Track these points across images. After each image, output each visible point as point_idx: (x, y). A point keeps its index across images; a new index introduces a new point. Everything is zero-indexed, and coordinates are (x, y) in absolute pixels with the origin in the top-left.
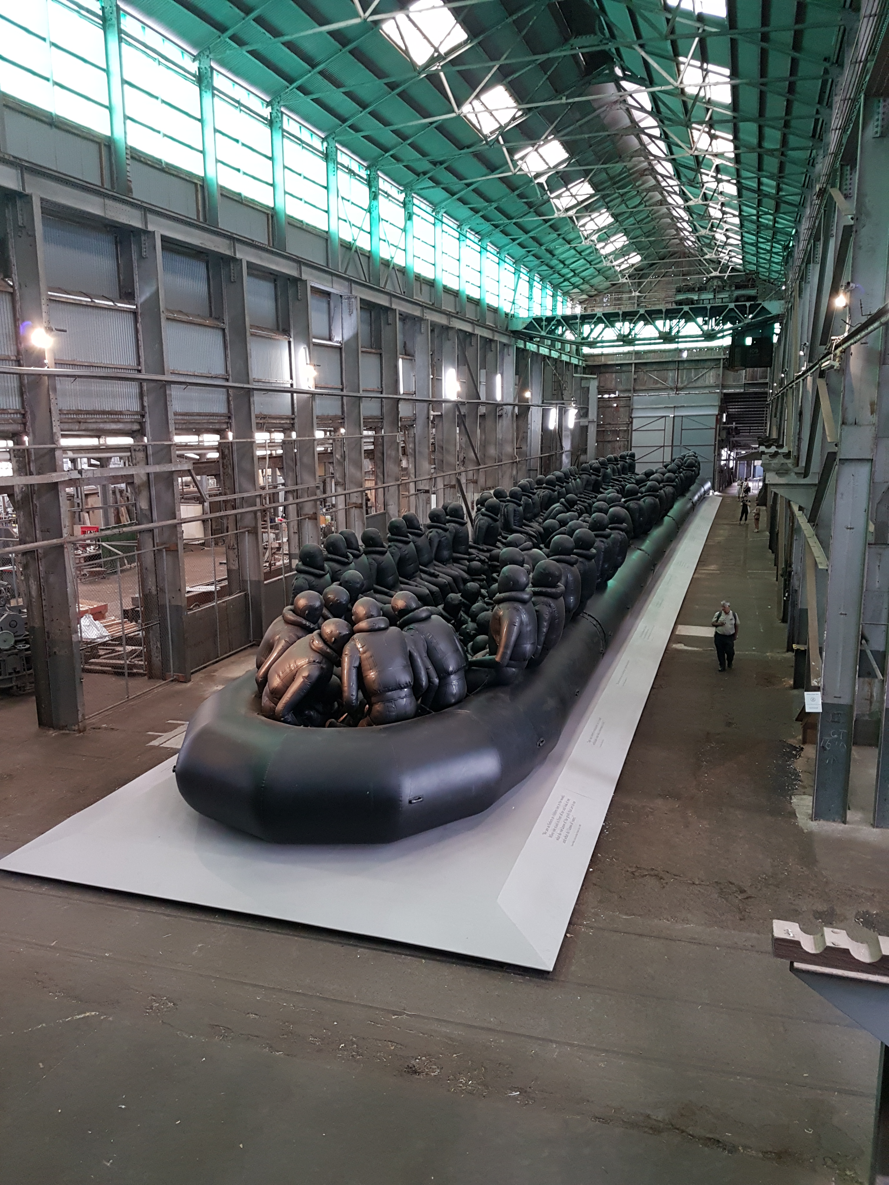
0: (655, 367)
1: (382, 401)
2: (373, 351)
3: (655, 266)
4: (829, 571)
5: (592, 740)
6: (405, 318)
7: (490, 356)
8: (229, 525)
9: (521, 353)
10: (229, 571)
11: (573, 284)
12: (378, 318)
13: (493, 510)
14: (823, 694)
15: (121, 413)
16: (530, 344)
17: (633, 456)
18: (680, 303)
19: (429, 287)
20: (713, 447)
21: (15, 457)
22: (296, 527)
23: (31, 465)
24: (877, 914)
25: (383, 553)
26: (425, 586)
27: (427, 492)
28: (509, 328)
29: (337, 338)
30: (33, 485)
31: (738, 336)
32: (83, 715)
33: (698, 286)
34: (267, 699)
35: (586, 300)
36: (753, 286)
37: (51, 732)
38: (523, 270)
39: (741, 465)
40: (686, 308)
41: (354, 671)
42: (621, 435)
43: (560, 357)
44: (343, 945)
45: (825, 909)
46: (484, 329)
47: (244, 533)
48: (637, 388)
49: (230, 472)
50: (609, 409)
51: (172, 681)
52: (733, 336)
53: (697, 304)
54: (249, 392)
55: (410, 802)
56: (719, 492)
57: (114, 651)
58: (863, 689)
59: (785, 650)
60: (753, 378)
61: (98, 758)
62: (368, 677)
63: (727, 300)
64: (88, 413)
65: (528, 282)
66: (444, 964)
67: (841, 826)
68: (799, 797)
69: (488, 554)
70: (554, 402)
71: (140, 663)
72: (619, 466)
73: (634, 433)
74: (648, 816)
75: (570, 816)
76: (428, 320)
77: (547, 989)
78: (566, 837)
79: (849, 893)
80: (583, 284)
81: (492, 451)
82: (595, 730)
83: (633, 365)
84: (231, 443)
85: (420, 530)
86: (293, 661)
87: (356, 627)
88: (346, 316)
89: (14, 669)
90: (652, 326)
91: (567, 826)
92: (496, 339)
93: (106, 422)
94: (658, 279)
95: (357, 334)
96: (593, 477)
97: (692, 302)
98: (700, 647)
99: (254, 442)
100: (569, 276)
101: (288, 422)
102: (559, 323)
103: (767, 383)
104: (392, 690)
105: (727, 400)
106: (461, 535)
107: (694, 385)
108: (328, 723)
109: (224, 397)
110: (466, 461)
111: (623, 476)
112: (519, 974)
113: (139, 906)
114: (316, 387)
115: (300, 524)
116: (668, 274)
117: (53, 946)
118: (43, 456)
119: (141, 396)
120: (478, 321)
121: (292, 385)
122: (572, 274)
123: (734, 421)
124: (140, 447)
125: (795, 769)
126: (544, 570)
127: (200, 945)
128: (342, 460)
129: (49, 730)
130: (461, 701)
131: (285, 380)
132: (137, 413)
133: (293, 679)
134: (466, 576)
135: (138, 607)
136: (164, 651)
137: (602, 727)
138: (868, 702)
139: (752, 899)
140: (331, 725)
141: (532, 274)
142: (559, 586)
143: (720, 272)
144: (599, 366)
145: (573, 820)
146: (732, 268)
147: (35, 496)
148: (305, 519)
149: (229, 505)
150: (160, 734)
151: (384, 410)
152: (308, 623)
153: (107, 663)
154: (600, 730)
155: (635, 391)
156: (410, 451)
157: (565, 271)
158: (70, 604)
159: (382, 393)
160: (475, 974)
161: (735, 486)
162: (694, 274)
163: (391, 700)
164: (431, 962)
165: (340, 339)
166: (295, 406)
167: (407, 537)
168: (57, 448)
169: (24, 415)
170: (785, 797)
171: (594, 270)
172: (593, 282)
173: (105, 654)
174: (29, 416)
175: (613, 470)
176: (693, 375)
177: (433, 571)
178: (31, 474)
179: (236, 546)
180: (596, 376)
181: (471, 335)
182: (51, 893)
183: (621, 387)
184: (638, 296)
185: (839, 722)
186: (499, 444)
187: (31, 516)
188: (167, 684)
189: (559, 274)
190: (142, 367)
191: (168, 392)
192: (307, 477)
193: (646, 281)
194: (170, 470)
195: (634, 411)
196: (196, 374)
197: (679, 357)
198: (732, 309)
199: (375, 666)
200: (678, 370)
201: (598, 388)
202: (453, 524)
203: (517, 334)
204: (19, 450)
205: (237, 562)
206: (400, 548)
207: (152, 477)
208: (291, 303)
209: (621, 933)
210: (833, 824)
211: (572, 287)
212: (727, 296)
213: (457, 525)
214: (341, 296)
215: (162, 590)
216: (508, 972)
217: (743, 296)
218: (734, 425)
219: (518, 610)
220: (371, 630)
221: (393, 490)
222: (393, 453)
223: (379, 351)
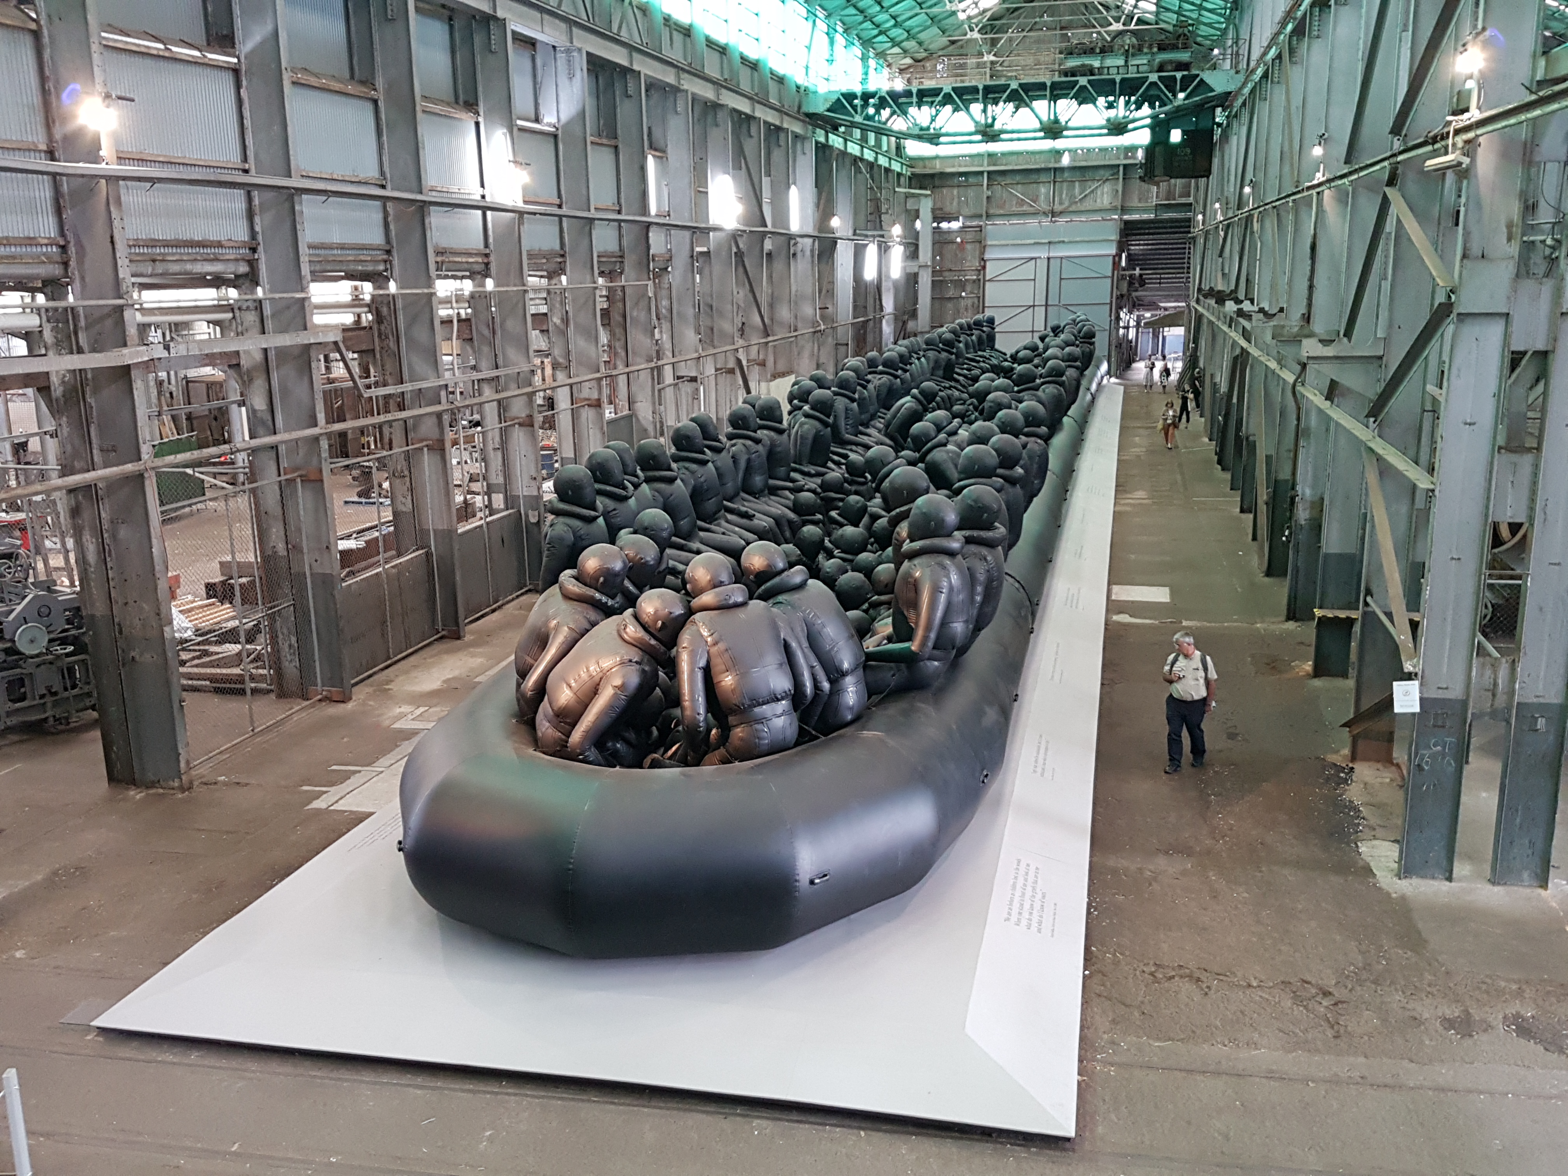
0: (1018, 178)
1: (620, 226)
2: (605, 141)
3: (1016, 14)
4: (1437, 493)
5: (1039, 770)
6: (653, 86)
7: (777, 155)
8: (393, 437)
9: (823, 149)
10: (395, 514)
11: (892, 40)
12: (611, 85)
13: (823, 408)
14: (1421, 685)
15: (220, 245)
16: (835, 137)
17: (991, 321)
18: (1073, 72)
19: (681, 36)
20: (1108, 307)
21: (48, 321)
22: (497, 439)
23: (80, 335)
24: (1533, 1017)
25: (671, 480)
26: (735, 533)
27: (694, 379)
28: (802, 110)
29: (549, 119)
30: (85, 370)
31: (1160, 128)
32: (188, 762)
33: (1100, 45)
34: (548, 724)
35: (910, 67)
36: (1186, 47)
37: (132, 793)
38: (821, 14)
39: (1145, 336)
40: (1083, 81)
41: (699, 675)
42: (969, 288)
43: (876, 159)
44: (726, 1116)
45: (1456, 1015)
46: (768, 110)
47: (421, 449)
48: (991, 211)
49: (392, 344)
50: (950, 246)
51: (320, 700)
52: (1152, 128)
53: (1100, 74)
54: (423, 207)
55: (812, 882)
56: (1117, 378)
57: (206, 653)
58: (1482, 675)
59: (1283, 618)
60: (1170, 195)
61: (227, 832)
62: (723, 683)
63: (1145, 68)
64: (166, 244)
65: (827, 34)
66: (896, 1136)
67: (1445, 886)
68: (1369, 843)
69: (819, 480)
70: (870, 233)
71: (261, 671)
72: (974, 337)
73: (988, 284)
74: (1150, 884)
75: (1038, 890)
76: (687, 91)
77: (1069, 1165)
78: (1040, 923)
79: (1484, 987)
80: (907, 39)
81: (784, 313)
82: (1038, 753)
83: (985, 175)
84: (394, 296)
85: (719, 441)
86: (594, 661)
87: (696, 602)
88: (563, 80)
89: (48, 689)
90: (1027, 109)
91: (1037, 905)
92: (785, 126)
93: (196, 260)
94: (1022, 34)
95: (583, 112)
96: (944, 355)
97: (1091, 71)
98: (1155, 619)
99: (435, 294)
100: (888, 25)
101: (480, 260)
102: (882, 103)
103: (1191, 204)
104: (764, 704)
105: (1129, 230)
106: (779, 449)
107: (1080, 207)
108: (648, 761)
109: (378, 217)
110: (747, 329)
111: (980, 353)
112: (1019, 1145)
113: (368, 1076)
114: (525, 202)
115: (504, 434)
116: (1037, 27)
117: (235, 1152)
118: (102, 319)
119: (250, 215)
120: (756, 94)
121: (483, 197)
122: (892, 22)
123: (1138, 265)
124: (249, 303)
125: (1351, 802)
126: (975, 501)
127: (488, 1133)
128: (562, 327)
129: (128, 789)
130: (860, 718)
131: (472, 191)
132: (243, 245)
133: (595, 691)
134: (792, 515)
135: (231, 578)
136: (303, 651)
137: (1047, 749)
138: (1490, 694)
139: (1345, 1005)
140: (655, 765)
141: (832, 20)
142: (997, 528)
143: (1124, 24)
144: (932, 176)
145: (1044, 897)
146: (1139, 19)
147: (88, 390)
148: (514, 425)
149: (392, 404)
150: (324, 789)
151: (625, 242)
152: (604, 599)
153: (200, 674)
154: (1046, 754)
155: (988, 216)
156: (664, 311)
157: (881, 17)
158: (158, 575)
159: (619, 212)
160: (950, 1148)
161: (1138, 369)
162: (1077, 28)
163: (761, 720)
164: (873, 1133)
165: (553, 120)
166: (490, 232)
167: (703, 453)
168: (127, 305)
169: (64, 248)
170: (1348, 844)
171: (926, 17)
172: (922, 36)
173: (194, 658)
174: (72, 250)
175: (967, 345)
176: (1077, 191)
177: (744, 509)
178: (80, 351)
179: (406, 473)
180: (929, 192)
181: (750, 118)
182: (206, 1062)
183: (966, 211)
184: (992, 63)
185: (1443, 727)
186: (794, 303)
187: (82, 426)
188: (312, 706)
189: (873, 23)
190: (251, 165)
191: (297, 208)
192: (512, 353)
193: (1006, 36)
194: (306, 342)
195: (988, 249)
196: (335, 177)
197: (1056, 162)
198: (1155, 83)
199: (734, 664)
200: (1055, 182)
201: (933, 210)
202: (765, 432)
203: (813, 119)
204: (56, 309)
205: (409, 497)
206: (693, 473)
207: (272, 355)
208: (478, 59)
209: (1158, 1069)
210: (1432, 882)
211: (890, 44)
212: (1145, 62)
213: (772, 434)
214: (554, 47)
215: (297, 548)
216: (1001, 1143)
217: (1171, 62)
218: (1137, 272)
219: (944, 568)
220: (724, 607)
221: (645, 376)
222: (643, 316)
223: (613, 142)
